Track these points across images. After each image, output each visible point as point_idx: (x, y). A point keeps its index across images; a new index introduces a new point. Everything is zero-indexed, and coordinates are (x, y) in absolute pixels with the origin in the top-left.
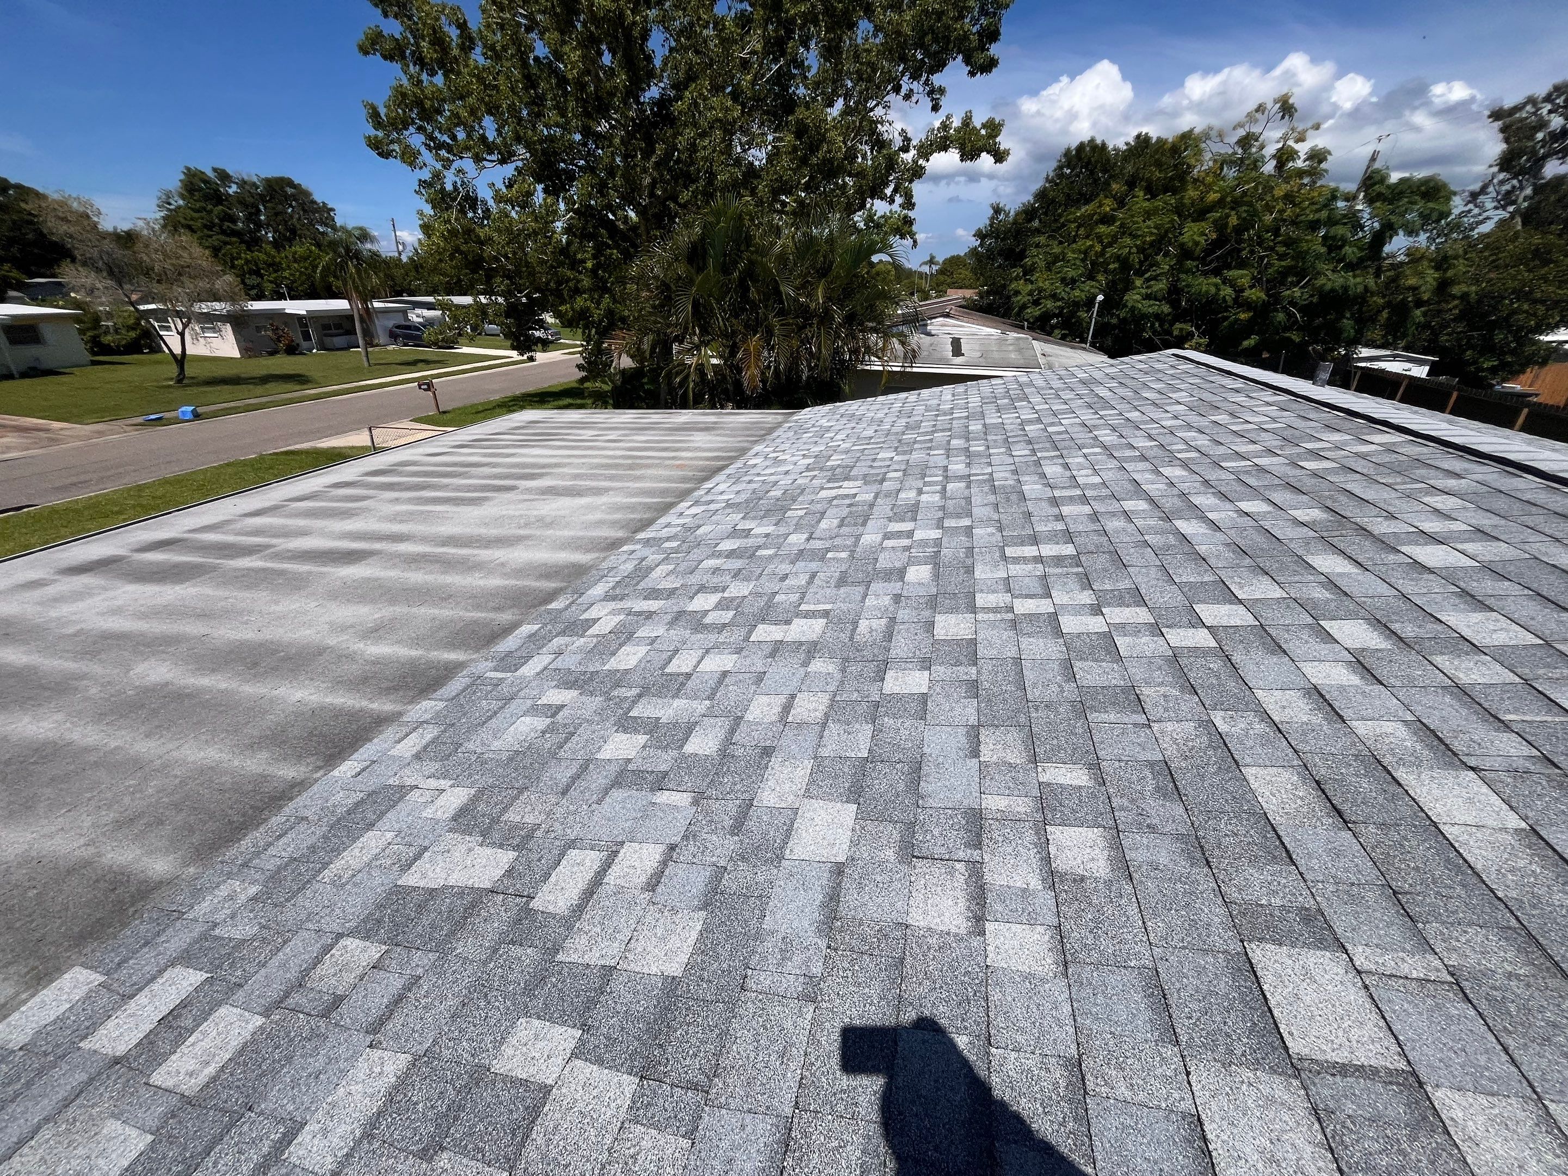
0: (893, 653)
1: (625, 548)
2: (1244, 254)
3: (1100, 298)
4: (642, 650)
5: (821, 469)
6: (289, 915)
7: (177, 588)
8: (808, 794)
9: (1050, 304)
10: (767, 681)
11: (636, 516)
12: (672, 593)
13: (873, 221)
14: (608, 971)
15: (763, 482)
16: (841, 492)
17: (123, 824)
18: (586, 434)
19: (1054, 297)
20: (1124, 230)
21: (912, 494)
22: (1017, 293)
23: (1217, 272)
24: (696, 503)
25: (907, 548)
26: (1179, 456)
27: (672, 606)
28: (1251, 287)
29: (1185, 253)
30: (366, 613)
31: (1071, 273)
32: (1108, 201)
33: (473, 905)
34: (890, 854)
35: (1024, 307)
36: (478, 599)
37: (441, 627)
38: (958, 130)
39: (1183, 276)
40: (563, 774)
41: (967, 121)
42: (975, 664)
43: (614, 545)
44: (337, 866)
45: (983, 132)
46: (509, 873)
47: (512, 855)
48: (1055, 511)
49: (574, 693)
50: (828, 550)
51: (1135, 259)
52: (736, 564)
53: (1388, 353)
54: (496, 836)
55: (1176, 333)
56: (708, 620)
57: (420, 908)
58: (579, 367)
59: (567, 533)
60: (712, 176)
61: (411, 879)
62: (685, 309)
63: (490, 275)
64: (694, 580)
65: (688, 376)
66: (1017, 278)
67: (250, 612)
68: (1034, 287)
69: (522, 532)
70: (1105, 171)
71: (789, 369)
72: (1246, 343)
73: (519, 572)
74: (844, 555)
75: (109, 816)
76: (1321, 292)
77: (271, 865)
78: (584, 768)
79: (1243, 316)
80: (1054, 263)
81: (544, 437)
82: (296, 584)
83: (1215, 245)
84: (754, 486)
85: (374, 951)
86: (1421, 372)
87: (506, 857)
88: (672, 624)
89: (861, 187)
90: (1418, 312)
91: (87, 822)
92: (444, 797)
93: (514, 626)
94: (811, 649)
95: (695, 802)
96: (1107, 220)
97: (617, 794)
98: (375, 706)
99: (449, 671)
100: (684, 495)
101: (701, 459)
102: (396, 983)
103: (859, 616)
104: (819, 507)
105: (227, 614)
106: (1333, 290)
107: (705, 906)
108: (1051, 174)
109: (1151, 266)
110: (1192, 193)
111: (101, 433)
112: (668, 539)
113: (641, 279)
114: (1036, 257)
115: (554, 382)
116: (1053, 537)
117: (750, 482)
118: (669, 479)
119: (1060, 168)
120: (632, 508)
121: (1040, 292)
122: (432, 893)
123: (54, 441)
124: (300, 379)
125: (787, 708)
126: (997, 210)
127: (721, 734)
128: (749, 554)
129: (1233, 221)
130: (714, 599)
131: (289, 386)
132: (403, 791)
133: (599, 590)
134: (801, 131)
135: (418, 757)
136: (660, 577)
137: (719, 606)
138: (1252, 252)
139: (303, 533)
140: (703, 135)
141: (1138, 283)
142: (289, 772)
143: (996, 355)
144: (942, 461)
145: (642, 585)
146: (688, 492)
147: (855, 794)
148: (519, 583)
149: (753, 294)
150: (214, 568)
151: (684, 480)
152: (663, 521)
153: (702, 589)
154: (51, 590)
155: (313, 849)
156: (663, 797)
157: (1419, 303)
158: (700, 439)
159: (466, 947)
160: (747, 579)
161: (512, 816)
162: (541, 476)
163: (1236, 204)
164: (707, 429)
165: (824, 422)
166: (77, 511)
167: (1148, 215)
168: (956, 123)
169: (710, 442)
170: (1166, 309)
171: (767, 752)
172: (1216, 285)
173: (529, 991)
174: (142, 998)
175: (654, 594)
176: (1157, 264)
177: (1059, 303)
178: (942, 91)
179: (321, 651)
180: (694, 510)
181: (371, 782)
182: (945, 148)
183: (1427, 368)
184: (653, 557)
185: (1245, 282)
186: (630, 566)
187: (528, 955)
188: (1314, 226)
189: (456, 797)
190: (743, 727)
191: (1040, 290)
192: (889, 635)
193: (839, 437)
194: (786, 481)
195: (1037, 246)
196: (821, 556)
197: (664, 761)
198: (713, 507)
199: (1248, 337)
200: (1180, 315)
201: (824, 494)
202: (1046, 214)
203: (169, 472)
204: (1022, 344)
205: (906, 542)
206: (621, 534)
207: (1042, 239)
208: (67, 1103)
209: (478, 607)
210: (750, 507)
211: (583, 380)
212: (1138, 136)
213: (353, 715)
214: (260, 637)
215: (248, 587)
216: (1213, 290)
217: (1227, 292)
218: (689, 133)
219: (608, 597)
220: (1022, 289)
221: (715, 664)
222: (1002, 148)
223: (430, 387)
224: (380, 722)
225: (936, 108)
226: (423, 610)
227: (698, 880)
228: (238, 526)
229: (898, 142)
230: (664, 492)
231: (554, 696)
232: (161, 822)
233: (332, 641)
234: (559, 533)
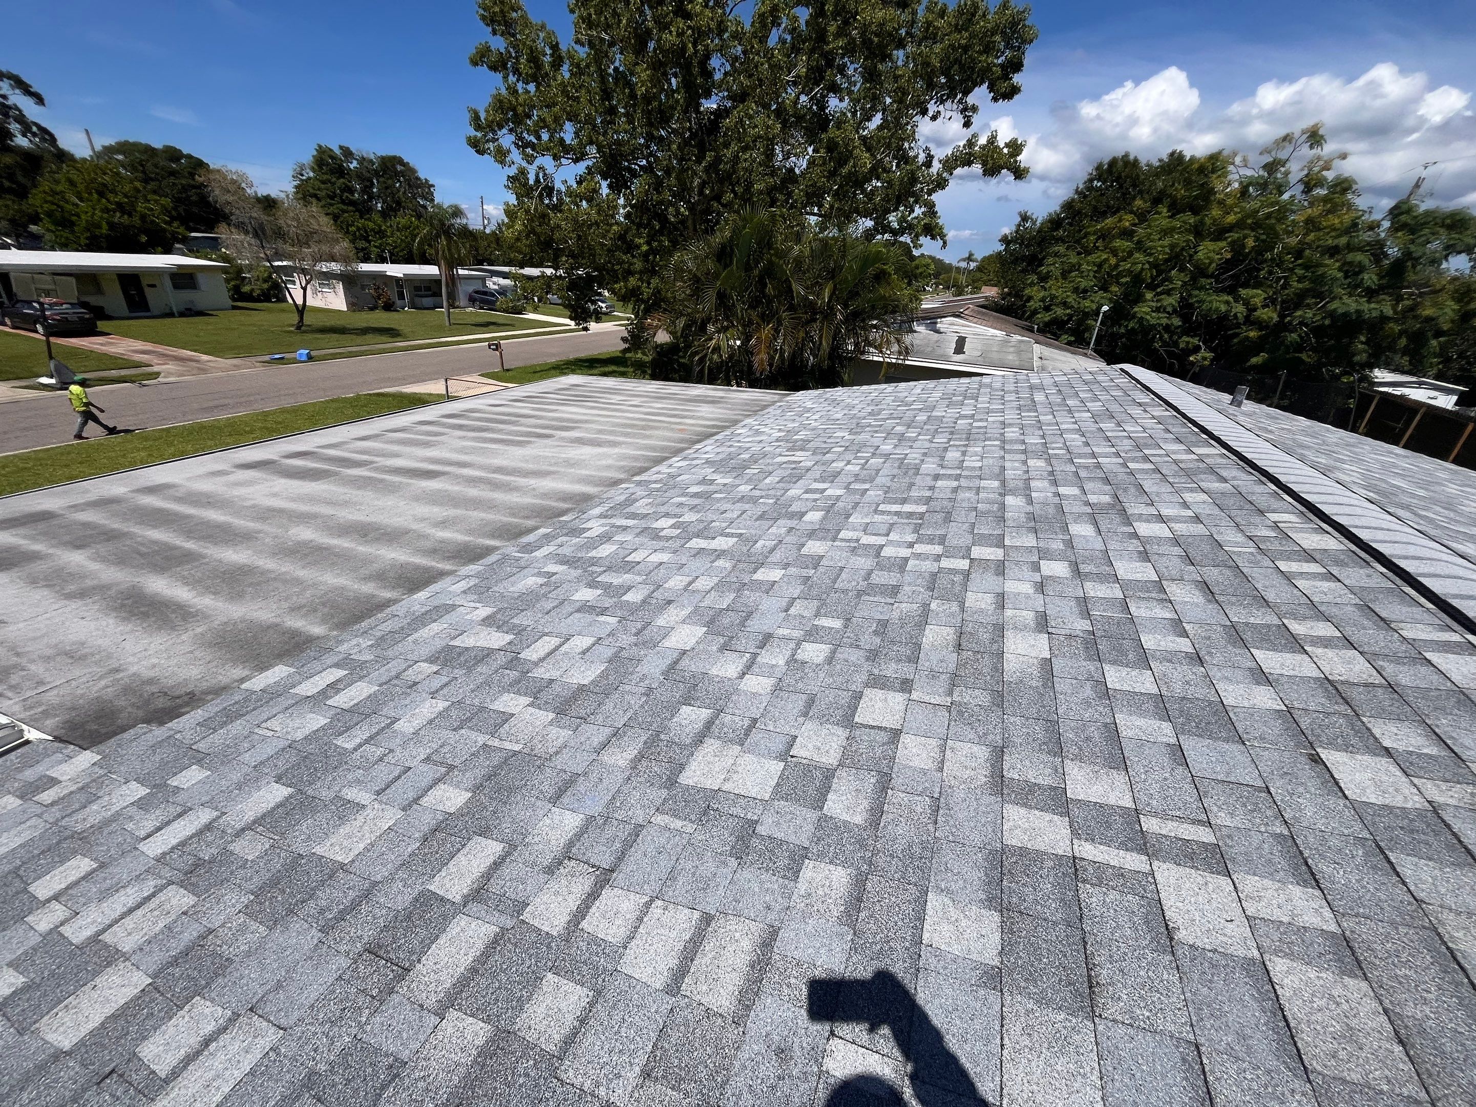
0: (769, 560)
1: (623, 486)
2: (1262, 274)
3: (1105, 308)
4: (614, 547)
5: (787, 441)
6: (390, 653)
7: (313, 484)
8: (684, 622)
9: (1059, 311)
10: (686, 570)
11: (639, 465)
12: (645, 516)
13: (906, 222)
14: (551, 681)
15: (740, 447)
16: (793, 458)
17: (295, 609)
18: (616, 398)
19: (1065, 304)
20: (1140, 246)
21: (841, 464)
22: (1030, 298)
23: (1231, 290)
24: (685, 459)
25: (815, 500)
26: (1050, 451)
27: (643, 524)
28: (1264, 307)
29: (1201, 271)
30: (438, 512)
31: (1084, 284)
32: (1129, 217)
33: (488, 655)
34: (715, 648)
35: (1035, 312)
36: (513, 511)
37: (485, 525)
38: (983, 148)
39: (1196, 292)
40: (549, 605)
41: (992, 140)
42: (815, 568)
43: (616, 483)
44: (416, 635)
45: (1005, 151)
46: (509, 643)
47: (512, 637)
48: (933, 483)
49: (565, 567)
50: (762, 497)
51: (1147, 275)
52: (696, 501)
53: (1414, 379)
54: (505, 629)
55: (1182, 345)
56: (661, 534)
57: (460, 654)
58: (624, 340)
59: (584, 472)
60: (749, 185)
61: (456, 643)
62: (710, 298)
63: (558, 254)
64: (663, 509)
65: (706, 355)
66: (1032, 284)
67: (361, 504)
68: (1047, 293)
69: (552, 469)
70: (1134, 186)
71: (793, 356)
72: (1254, 360)
73: (545, 495)
74: (771, 501)
75: (286, 605)
76: (1332, 314)
77: (379, 634)
78: (562, 603)
79: (1252, 334)
80: (1070, 272)
81: (580, 397)
82: (391, 489)
83: (1228, 265)
84: (732, 449)
85: (435, 668)
86: (1447, 402)
87: (509, 637)
88: (638, 535)
89: (887, 195)
90: (1434, 343)
91: (275, 607)
92: (477, 612)
93: (536, 528)
94: (720, 554)
95: (620, 622)
96: (1127, 234)
97: (577, 615)
98: (440, 566)
99: (488, 551)
100: (677, 452)
101: (701, 426)
102: (445, 679)
103: (760, 537)
104: (771, 468)
105: (346, 504)
106: (1346, 315)
107: (610, 661)
108: (1081, 186)
109: (1164, 280)
110: (1216, 212)
111: (237, 367)
112: (655, 482)
113: (679, 270)
114: (1052, 266)
115: (604, 350)
116: (919, 501)
117: (731, 446)
118: (669, 440)
119: (1091, 181)
120: (636, 458)
121: (1052, 300)
122: (467, 649)
123: (203, 371)
124: (392, 333)
125: (690, 583)
126: (1025, 218)
127: (646, 592)
128: (706, 496)
129: (1250, 243)
130: (671, 521)
131: (384, 338)
132: (454, 607)
133: (597, 511)
134: (832, 147)
135: (464, 592)
136: (641, 507)
137: (673, 526)
138: (1270, 273)
139: (396, 455)
140: (745, 149)
141: (1149, 296)
142: (387, 594)
143: (995, 356)
144: (876, 442)
145: (627, 510)
146: (682, 450)
147: (710, 624)
148: (544, 502)
149: (769, 290)
150: (336, 474)
151: (682, 441)
152: (655, 469)
153: (667, 515)
154: (232, 478)
155: (402, 628)
156: (602, 618)
157: (1439, 334)
158: (705, 410)
159: (482, 669)
160: (698, 512)
161: (516, 621)
162: (573, 428)
163: (1256, 226)
164: (713, 402)
165: (809, 404)
166: (219, 428)
167: (1166, 232)
168: (983, 141)
169: (712, 413)
170: (1177, 322)
171: (669, 602)
172: (1227, 303)
173: (511, 685)
174: (317, 678)
175: (633, 516)
176: (1170, 280)
177: (1068, 311)
178: (974, 109)
179: (407, 532)
180: (680, 464)
181: (437, 602)
182: (969, 163)
183: (1455, 398)
184: (640, 492)
185: (1257, 301)
186: (622, 498)
187: (514, 674)
188: (1333, 251)
189: (484, 612)
190: (661, 590)
191: (1053, 297)
192: (772, 550)
193: (814, 417)
194: (756, 448)
195: (1056, 255)
196: (754, 500)
197: (608, 602)
198: (695, 462)
199: (1257, 355)
200: (1190, 329)
201: (779, 459)
202: (1071, 224)
203: (288, 403)
204: (1023, 346)
205: (817, 496)
206: (622, 476)
207: (1061, 249)
208: (287, 709)
209: (513, 515)
210: (719, 465)
211: (625, 351)
212: (1172, 154)
213: (427, 570)
214: (368, 519)
215: (359, 488)
216: (1223, 308)
217: (1239, 309)
218: (734, 147)
219: (602, 516)
220: (1036, 293)
221: (656, 558)
222: (1022, 165)
223: (498, 347)
224: (442, 574)
225: (967, 124)
226: (475, 513)
227: (609, 653)
228: (351, 446)
229: (922, 157)
230: (663, 449)
231: (552, 568)
232: (315, 611)
233: (414, 526)
234: (579, 472)
